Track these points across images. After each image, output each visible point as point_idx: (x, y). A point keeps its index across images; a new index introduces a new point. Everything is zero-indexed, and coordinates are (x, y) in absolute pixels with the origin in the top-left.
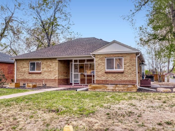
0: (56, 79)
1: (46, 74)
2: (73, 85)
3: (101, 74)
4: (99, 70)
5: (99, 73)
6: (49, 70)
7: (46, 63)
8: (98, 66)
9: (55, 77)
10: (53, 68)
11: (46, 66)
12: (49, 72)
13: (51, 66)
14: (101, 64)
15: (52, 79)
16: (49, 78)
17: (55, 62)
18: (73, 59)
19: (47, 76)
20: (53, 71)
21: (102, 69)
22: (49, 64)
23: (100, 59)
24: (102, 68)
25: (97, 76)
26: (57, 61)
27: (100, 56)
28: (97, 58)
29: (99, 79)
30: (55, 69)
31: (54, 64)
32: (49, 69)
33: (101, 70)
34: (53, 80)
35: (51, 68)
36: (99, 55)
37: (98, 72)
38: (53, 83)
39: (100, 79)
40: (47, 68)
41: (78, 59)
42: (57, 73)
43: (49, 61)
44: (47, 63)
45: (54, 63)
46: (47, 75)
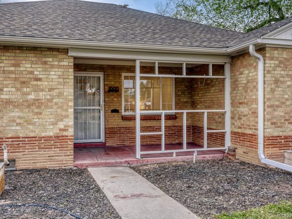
0: (65, 133)
1: (13, 114)
2: (138, 156)
3: (284, 117)
4: (277, 103)
5: (276, 113)
6: (32, 97)
7: (14, 65)
8: (273, 86)
9: (61, 125)
10: (51, 90)
11: (16, 79)
12: (29, 106)
13: (40, 80)
14: (282, 82)
15: (43, 134)
16: (32, 131)
17: (59, 67)
18: (140, 60)
19: (18, 124)
20: (51, 100)
21: (287, 100)
22: (32, 73)
23: (281, 62)
24: (286, 96)
25: (272, 124)
26: (68, 62)
27: (280, 51)
28: (272, 59)
29: (276, 134)
30: (60, 95)
31: (54, 74)
32: (29, 94)
33: (283, 103)
34: (49, 138)
35: (37, 89)
36: (276, 48)
37: (274, 110)
38: (52, 153)
39: (281, 134)
40: (18, 90)
41: (157, 59)
42: (71, 110)
43: (32, 57)
44: (17, 65)
45: (52, 66)
46: (18, 121)
